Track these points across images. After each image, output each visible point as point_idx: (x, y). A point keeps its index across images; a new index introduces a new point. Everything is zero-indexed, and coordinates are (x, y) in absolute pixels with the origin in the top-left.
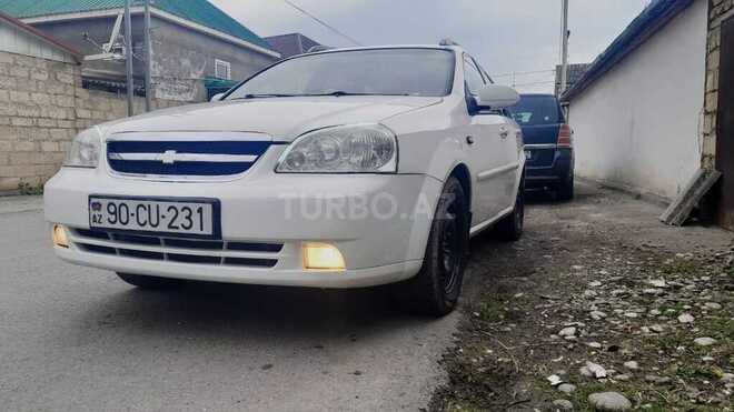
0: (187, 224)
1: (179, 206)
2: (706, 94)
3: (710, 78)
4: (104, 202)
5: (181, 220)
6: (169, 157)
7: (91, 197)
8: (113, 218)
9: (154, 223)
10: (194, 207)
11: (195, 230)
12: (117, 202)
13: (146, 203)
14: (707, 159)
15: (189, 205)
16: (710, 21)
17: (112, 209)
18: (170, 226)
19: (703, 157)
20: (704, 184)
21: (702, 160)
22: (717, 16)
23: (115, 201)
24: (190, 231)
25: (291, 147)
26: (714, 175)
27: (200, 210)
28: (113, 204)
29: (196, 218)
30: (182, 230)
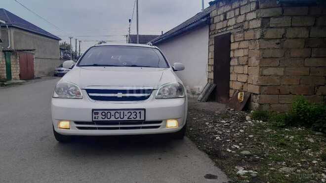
0: (135, 117)
1: (132, 112)
2: (209, 59)
3: (210, 54)
4: (100, 112)
5: (133, 116)
6: (120, 95)
7: (93, 110)
8: (104, 117)
9: (122, 117)
10: (138, 112)
11: (138, 119)
12: (106, 112)
13: (119, 111)
14: (210, 80)
15: (136, 111)
16: (209, 36)
17: (103, 114)
18: (128, 118)
19: (208, 79)
20: (211, 88)
21: (208, 80)
22: (212, 34)
23: (105, 111)
24: (136, 119)
25: (158, 91)
26: (214, 85)
27: (140, 113)
28: (105, 112)
29: (138, 115)
30: (133, 119)
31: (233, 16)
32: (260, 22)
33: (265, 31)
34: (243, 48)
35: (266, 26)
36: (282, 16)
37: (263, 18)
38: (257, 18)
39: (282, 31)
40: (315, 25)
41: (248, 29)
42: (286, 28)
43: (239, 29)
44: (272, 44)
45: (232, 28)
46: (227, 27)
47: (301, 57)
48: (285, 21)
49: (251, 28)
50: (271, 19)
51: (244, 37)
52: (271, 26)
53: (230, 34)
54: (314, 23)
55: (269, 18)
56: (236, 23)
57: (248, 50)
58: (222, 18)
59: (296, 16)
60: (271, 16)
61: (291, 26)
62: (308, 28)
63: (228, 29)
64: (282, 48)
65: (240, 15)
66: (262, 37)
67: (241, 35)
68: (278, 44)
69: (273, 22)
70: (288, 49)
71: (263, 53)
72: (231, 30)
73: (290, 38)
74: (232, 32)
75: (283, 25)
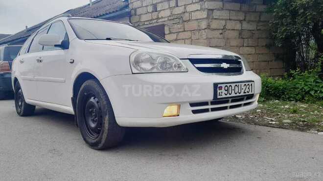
0: (248, 90)
4: (224, 86)
7: (214, 84)
8: (226, 92)
9: (240, 92)
11: (250, 92)
13: (237, 84)
15: (249, 83)
17: (226, 88)
23: (228, 85)
27: (251, 85)
29: (250, 88)
30: (247, 93)
31: (167, 7)
32: (206, 13)
33: (211, 22)
34: (183, 39)
35: (211, 18)
36: (222, 9)
37: (209, 10)
38: (201, 9)
39: (223, 22)
40: (245, 20)
41: (189, 20)
42: (226, 20)
43: (175, 20)
44: (217, 34)
45: (166, 19)
46: (158, 18)
47: (237, 46)
48: (225, 14)
49: (193, 19)
50: (215, 11)
51: (184, 28)
52: (214, 17)
53: (163, 26)
54: (244, 18)
55: (212, 10)
56: (171, 14)
57: (190, 40)
58: (150, 9)
59: (233, 10)
60: (214, 8)
61: (230, 19)
62: (241, 21)
63: (160, 20)
64: (224, 38)
65: (177, 6)
66: (208, 27)
67: (179, 26)
68: (221, 34)
69: (216, 14)
70: (228, 39)
71: (210, 43)
72: (164, 21)
73: (229, 30)
74: (165, 23)
75: (224, 18)
